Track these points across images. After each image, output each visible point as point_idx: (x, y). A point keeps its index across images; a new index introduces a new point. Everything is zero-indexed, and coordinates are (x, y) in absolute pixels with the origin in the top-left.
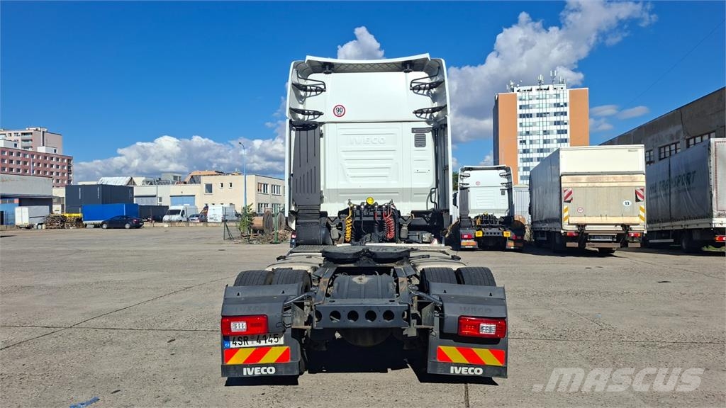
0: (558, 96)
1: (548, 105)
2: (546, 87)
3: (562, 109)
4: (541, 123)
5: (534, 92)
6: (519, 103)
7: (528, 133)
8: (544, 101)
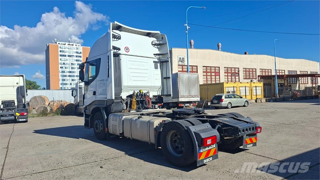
0: (77, 49)
1: (73, 52)
2: (72, 44)
3: (79, 55)
4: (70, 60)
5: (67, 45)
6: (60, 49)
7: (64, 64)
8: (71, 50)
